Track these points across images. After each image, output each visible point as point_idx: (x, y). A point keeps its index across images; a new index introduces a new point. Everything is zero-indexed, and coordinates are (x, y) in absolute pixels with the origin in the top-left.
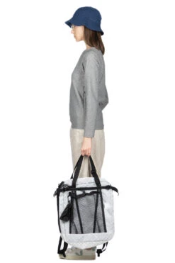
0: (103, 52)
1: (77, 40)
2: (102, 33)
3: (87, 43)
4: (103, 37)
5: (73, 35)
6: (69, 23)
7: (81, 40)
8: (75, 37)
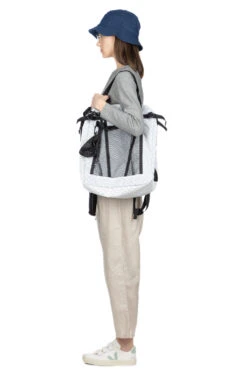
0: (141, 74)
1: (105, 56)
2: (140, 48)
3: (119, 60)
4: (141, 53)
5: (99, 49)
6: (94, 32)
7: (110, 56)
8: (102, 51)
